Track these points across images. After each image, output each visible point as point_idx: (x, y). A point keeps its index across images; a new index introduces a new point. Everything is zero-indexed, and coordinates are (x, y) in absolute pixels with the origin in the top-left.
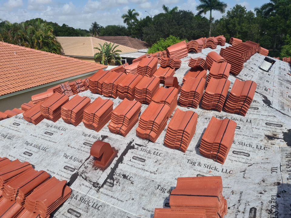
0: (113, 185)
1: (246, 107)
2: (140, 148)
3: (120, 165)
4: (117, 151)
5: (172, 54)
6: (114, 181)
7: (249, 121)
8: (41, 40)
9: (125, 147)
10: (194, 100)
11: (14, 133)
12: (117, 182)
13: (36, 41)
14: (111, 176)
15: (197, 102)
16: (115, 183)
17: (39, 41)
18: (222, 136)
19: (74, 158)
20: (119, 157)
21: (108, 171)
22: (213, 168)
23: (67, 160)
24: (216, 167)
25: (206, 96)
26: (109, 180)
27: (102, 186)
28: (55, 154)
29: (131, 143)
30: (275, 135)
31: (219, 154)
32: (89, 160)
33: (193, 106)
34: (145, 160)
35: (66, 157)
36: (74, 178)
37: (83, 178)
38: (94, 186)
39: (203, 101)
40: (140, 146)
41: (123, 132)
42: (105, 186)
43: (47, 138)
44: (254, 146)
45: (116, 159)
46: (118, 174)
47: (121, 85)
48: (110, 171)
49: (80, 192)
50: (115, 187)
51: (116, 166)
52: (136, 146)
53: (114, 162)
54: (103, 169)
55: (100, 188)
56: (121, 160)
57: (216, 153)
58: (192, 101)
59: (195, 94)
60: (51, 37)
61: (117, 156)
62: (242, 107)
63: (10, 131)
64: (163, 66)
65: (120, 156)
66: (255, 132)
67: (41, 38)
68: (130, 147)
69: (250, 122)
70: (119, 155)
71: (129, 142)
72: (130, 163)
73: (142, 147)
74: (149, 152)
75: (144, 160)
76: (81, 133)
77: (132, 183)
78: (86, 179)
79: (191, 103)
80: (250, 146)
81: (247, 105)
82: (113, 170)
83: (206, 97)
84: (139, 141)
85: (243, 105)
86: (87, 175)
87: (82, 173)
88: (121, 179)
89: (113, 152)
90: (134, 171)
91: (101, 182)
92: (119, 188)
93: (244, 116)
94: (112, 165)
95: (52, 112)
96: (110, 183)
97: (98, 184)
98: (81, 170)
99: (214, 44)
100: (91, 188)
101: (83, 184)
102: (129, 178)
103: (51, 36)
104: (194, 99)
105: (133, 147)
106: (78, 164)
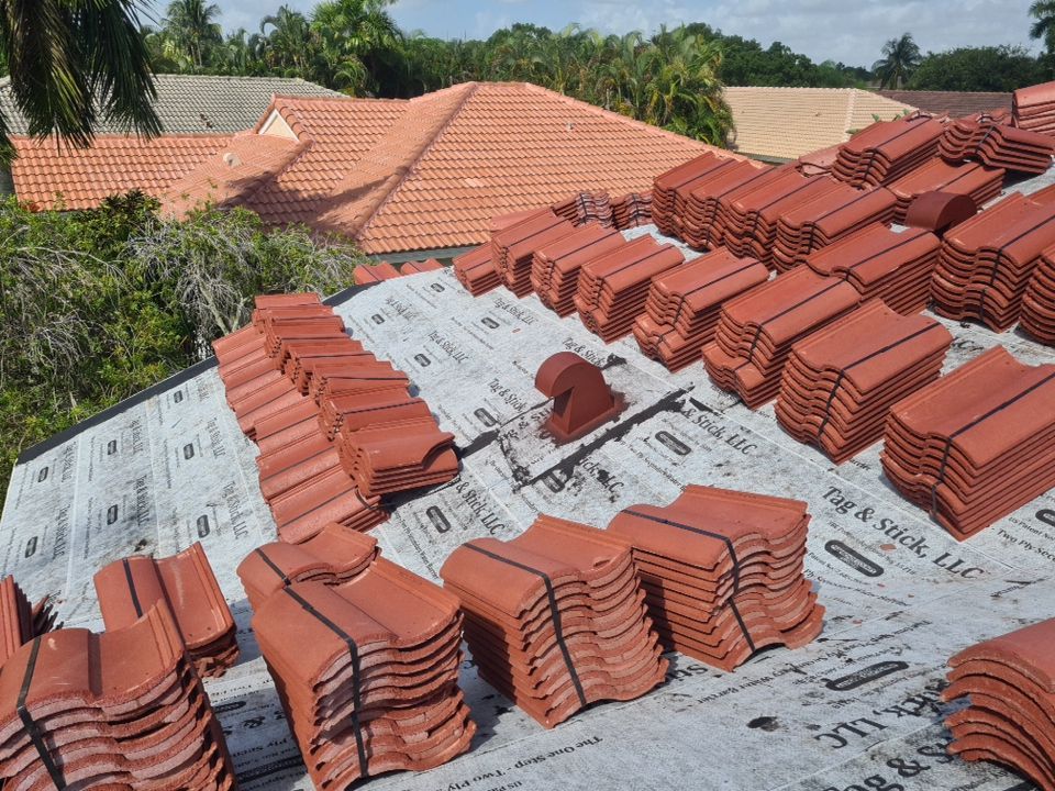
0: (562, 486)
2: (699, 413)
3: (610, 443)
4: (625, 406)
6: (569, 477)
8: (672, 93)
9: (656, 401)
10: (989, 290)
11: (423, 307)
12: (574, 485)
13: (655, 98)
14: (567, 466)
15: (999, 298)
16: (569, 484)
17: (666, 97)
19: (509, 394)
20: (620, 422)
21: (571, 449)
22: (908, 541)
23: (491, 395)
24: (923, 540)
25: (1042, 277)
26: (557, 473)
27: (534, 482)
28: (476, 374)
29: (682, 392)
31: (942, 488)
32: (541, 409)
33: (986, 320)
34: (688, 450)
35: (494, 388)
36: (482, 442)
37: (502, 447)
38: (515, 476)
39: (1025, 296)
40: (701, 407)
41: (667, 353)
42: (540, 484)
43: (481, 335)
45: (611, 425)
46: (588, 466)
48: (574, 451)
49: (477, 477)
50: (563, 493)
51: (599, 443)
52: (688, 406)
53: (601, 431)
54: (559, 442)
55: (525, 483)
56: (618, 434)
57: (930, 480)
58: (983, 293)
59: (997, 262)
60: (705, 85)
61: (616, 420)
63: (417, 301)
64: (952, 156)
65: (625, 423)
67: (673, 86)
68: (670, 403)
70: (624, 417)
71: (675, 389)
72: (641, 447)
73: (705, 413)
74: (718, 434)
76: (565, 338)
77: (612, 499)
78: (506, 453)
79: (977, 303)
82: (585, 451)
83: (1040, 282)
84: (707, 392)
86: (515, 444)
87: (506, 436)
88: (592, 481)
89: (612, 402)
90: (639, 469)
91: (536, 471)
92: (573, 500)
94: (588, 439)
95: (514, 262)
96: (558, 481)
97: (527, 473)
98: (507, 429)
100: (506, 478)
101: (493, 463)
102: (611, 483)
103: (706, 81)
104: (991, 285)
105: (677, 408)
106: (508, 411)
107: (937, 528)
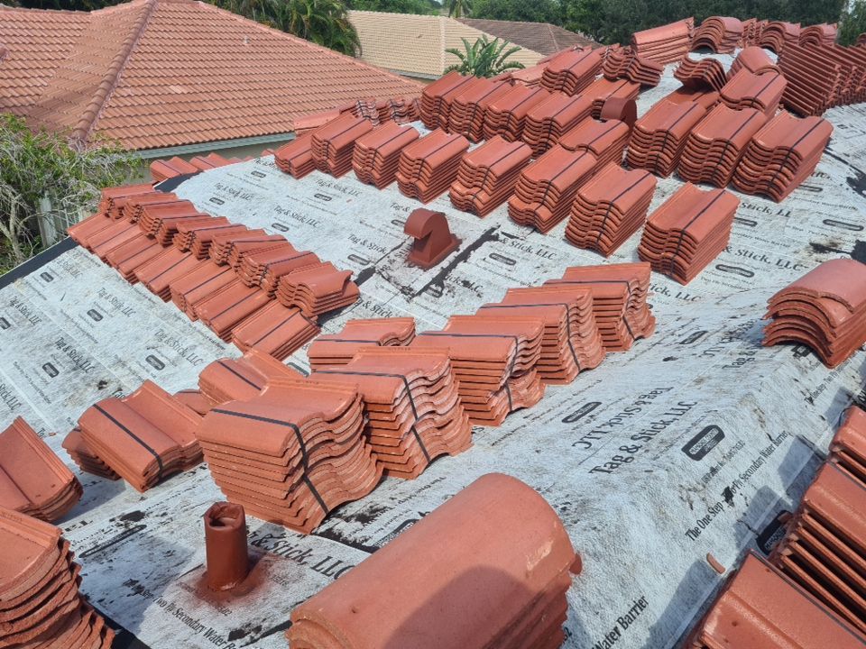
0: (441, 294)
1: (786, 179)
2: (510, 240)
3: (461, 265)
4: (460, 242)
5: (644, 50)
6: (443, 288)
7: (785, 212)
8: (309, 14)
9: (479, 237)
10: (661, 154)
11: (257, 190)
12: (449, 291)
13: (295, 17)
14: (439, 280)
15: (667, 159)
16: (445, 291)
17: (304, 18)
18: (692, 218)
19: (368, 243)
20: (461, 251)
21: (436, 271)
22: (659, 290)
23: (354, 246)
24: (666, 288)
25: (691, 145)
26: (433, 286)
27: (420, 293)
28: (333, 232)
29: (493, 229)
30: (835, 245)
31: (677, 258)
32: (400, 250)
33: (658, 172)
34: (515, 262)
35: (355, 241)
36: (366, 275)
37: (383, 277)
38: (403, 292)
39: (682, 157)
40: (512, 237)
41: (480, 206)
42: (424, 294)
43: (320, 206)
44: (773, 260)
45: (455, 254)
46: (453, 280)
47: (494, 108)
48: (438, 273)
49: (374, 297)
50: (443, 296)
51: (453, 265)
52: (502, 237)
53: (451, 257)
54: (425, 268)
55: (413, 296)
56: (464, 257)
57: (671, 255)
58: (658, 156)
59: (666, 138)
60: (333, 9)
61: (458, 250)
62: (775, 176)
63: (246, 186)
64: (611, 75)
65: (465, 251)
66: (789, 233)
67: (309, 9)
68: (489, 236)
69: (787, 215)
70: (463, 248)
71: (488, 228)
72: (482, 264)
73: (514, 240)
74: (529, 250)
75: (511, 262)
76: (390, 203)
77: (479, 295)
78: (388, 280)
79: (654, 162)
80: (764, 258)
81: (789, 173)
82: (445, 272)
83: (690, 148)
84: (511, 228)
85: (780, 171)
86: (391, 273)
87: (382, 270)
88: (459, 288)
89: (451, 242)
90: (488, 277)
91: (418, 287)
92: (451, 300)
93: (777, 201)
94: (445, 264)
95: (335, 152)
96: (436, 291)
97: (411, 290)
98: (380, 265)
99: (785, 39)
100: (396, 295)
101: (383, 287)
102: (474, 286)
103: (335, 5)
104: (662, 151)
105: (496, 238)
106: (377, 255)
107: (671, 282)
